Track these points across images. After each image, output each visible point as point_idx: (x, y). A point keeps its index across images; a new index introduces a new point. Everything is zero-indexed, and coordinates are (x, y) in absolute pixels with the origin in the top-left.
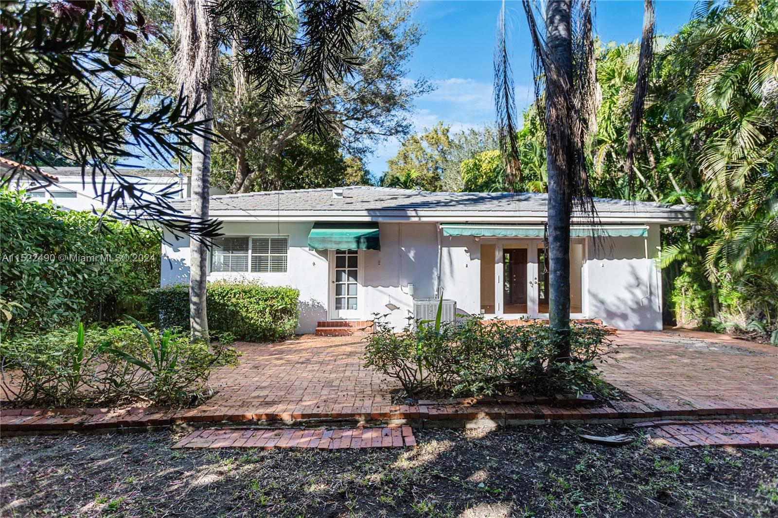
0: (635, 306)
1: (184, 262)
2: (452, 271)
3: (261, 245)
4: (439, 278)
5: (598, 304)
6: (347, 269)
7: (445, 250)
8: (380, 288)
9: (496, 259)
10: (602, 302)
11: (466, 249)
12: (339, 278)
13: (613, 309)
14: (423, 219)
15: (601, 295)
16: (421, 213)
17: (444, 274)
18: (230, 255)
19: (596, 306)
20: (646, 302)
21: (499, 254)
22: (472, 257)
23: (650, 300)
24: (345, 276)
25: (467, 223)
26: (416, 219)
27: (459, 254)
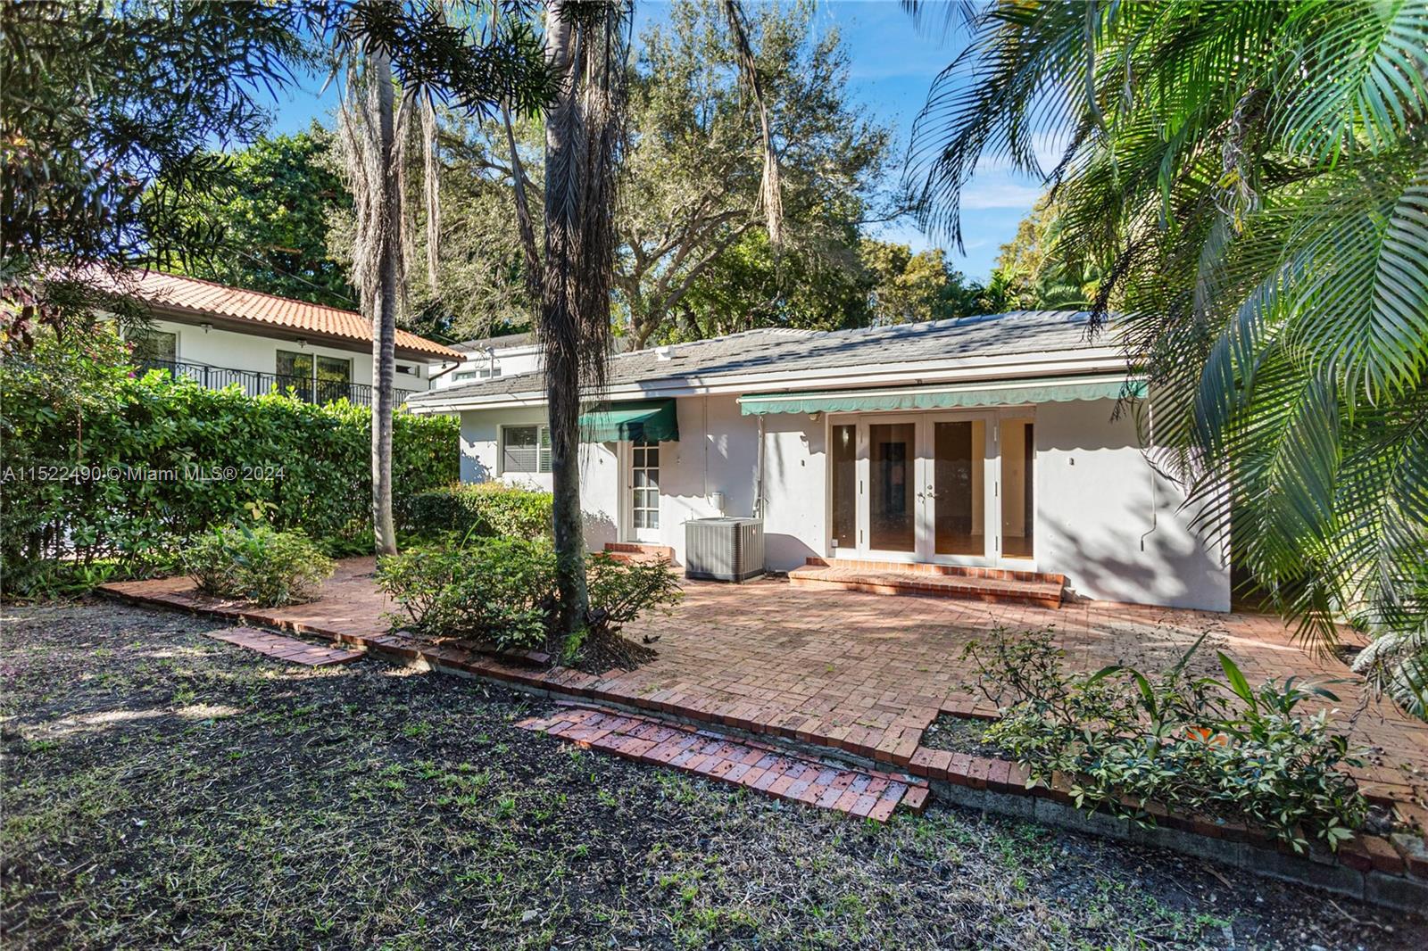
2: (781, 473)
4: (760, 483)
5: (1065, 543)
6: (646, 469)
7: (770, 437)
8: (680, 497)
9: (858, 451)
11: (802, 434)
12: (637, 483)
14: (713, 390)
16: (707, 381)
17: (770, 477)
18: (520, 450)
19: (1058, 547)
21: (863, 443)
22: (814, 448)
24: (645, 478)
26: (702, 391)
27: (792, 443)
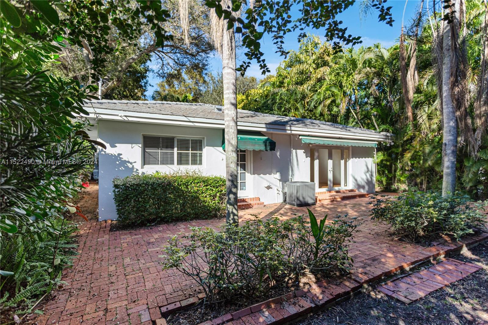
0: (366, 181)
1: (121, 156)
2: (298, 165)
3: (184, 144)
4: (292, 168)
6: (239, 163)
7: (294, 151)
8: (262, 175)
9: (316, 157)
10: (356, 180)
11: (304, 151)
13: (360, 183)
14: (293, 132)
15: (356, 177)
16: (293, 128)
17: (294, 166)
18: (160, 151)
19: (353, 182)
20: (370, 179)
22: (307, 156)
23: (372, 179)
24: (239, 167)
25: (309, 136)
26: (290, 132)
27: (301, 153)
